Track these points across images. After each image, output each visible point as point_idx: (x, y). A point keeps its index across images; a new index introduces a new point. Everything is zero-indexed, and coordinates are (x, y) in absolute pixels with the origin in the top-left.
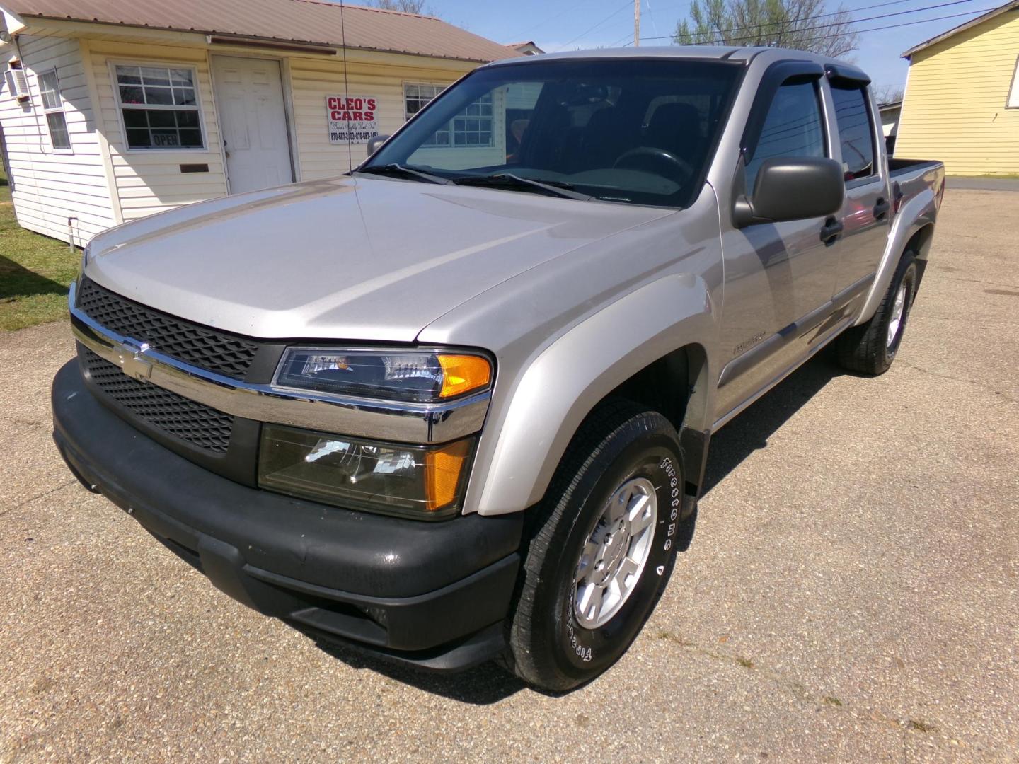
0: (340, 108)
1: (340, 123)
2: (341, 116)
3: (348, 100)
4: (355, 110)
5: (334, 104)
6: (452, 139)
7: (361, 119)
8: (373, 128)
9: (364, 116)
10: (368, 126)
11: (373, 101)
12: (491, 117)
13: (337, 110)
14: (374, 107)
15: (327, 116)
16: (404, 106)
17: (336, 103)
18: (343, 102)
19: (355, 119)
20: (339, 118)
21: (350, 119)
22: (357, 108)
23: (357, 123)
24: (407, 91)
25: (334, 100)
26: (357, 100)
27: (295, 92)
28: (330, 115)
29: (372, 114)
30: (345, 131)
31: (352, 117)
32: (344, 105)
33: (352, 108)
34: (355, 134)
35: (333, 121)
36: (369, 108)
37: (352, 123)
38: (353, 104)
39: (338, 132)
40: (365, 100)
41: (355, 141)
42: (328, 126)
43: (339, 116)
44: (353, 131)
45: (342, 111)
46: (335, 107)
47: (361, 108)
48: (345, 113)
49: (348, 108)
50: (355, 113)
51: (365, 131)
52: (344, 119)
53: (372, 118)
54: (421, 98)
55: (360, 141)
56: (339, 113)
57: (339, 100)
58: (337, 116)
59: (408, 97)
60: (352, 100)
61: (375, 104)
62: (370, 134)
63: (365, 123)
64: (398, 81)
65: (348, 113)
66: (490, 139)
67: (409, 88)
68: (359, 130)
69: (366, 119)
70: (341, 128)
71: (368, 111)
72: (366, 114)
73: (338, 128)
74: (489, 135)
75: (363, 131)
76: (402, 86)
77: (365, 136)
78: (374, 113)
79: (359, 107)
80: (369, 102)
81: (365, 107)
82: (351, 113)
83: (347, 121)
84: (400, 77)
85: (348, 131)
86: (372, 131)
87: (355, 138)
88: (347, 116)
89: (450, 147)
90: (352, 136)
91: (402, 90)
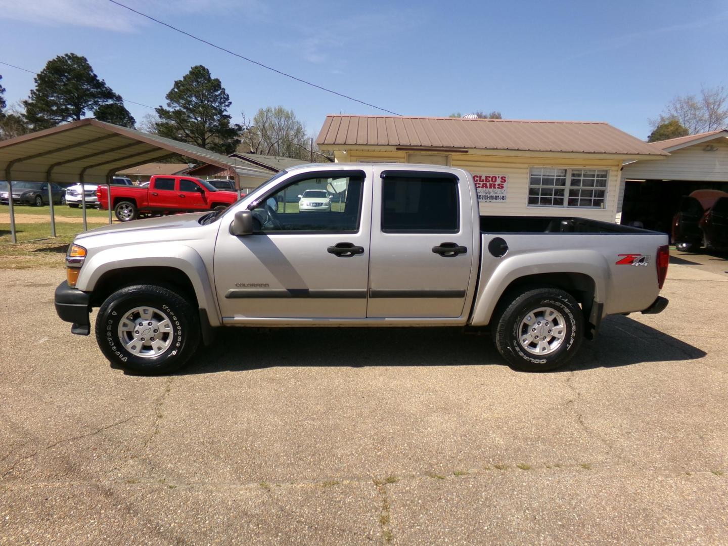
0: (480, 181)
1: (480, 190)
2: (481, 185)
3: (486, 177)
4: (491, 182)
5: (476, 179)
6: (566, 202)
7: (495, 188)
8: (503, 193)
9: (497, 186)
10: (499, 192)
11: (505, 177)
12: (604, 188)
13: (478, 182)
14: (505, 181)
16: (528, 181)
17: (478, 179)
18: (483, 178)
19: (490, 187)
20: (479, 187)
21: (486, 187)
22: (492, 181)
23: (491, 190)
24: (531, 171)
25: (477, 177)
26: (492, 178)
29: (503, 185)
30: (482, 194)
31: (488, 186)
32: (483, 180)
33: (489, 181)
34: (489, 196)
36: (501, 181)
37: (487, 190)
38: (490, 179)
40: (499, 177)
41: (488, 200)
43: (479, 185)
44: (488, 194)
45: (482, 183)
46: (477, 180)
47: (495, 181)
48: (483, 184)
49: (486, 181)
50: (490, 185)
51: (496, 195)
52: (482, 187)
53: (502, 187)
54: (543, 176)
55: (492, 200)
57: (481, 177)
58: (478, 185)
59: (532, 175)
60: (490, 177)
61: (506, 179)
62: (500, 197)
63: (497, 190)
64: (526, 166)
65: (486, 185)
66: (602, 204)
67: (531, 169)
68: (491, 194)
69: (498, 188)
71: (501, 183)
72: (499, 185)
74: (602, 201)
75: (494, 195)
76: (528, 168)
77: (496, 198)
78: (505, 184)
79: (494, 180)
80: (502, 178)
81: (499, 181)
82: (488, 184)
83: (484, 189)
84: (527, 163)
85: (484, 194)
86: (502, 195)
87: (489, 199)
88: (485, 186)
89: (563, 207)
90: (486, 198)
91: (528, 171)
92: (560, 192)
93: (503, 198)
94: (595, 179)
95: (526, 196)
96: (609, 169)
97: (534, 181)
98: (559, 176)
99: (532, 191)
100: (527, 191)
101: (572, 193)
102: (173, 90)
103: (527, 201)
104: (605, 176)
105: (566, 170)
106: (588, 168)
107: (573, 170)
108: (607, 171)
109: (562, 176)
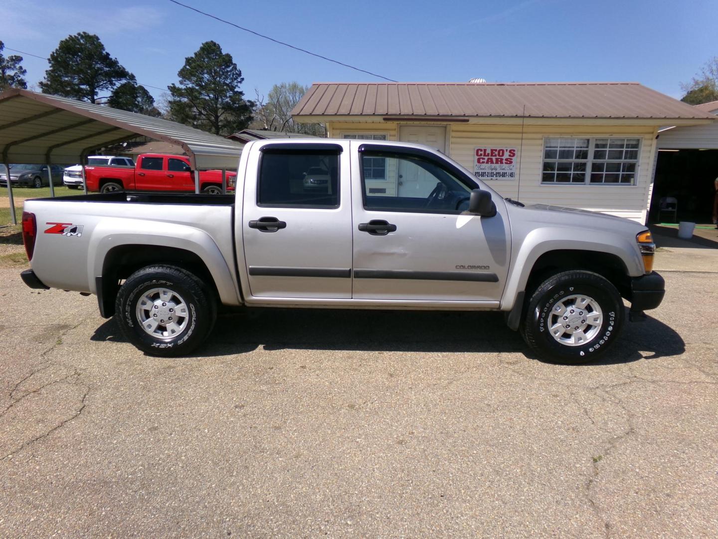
0: (485, 155)
1: (483, 166)
2: (485, 161)
3: (492, 150)
4: (498, 157)
5: (480, 152)
6: (588, 178)
7: (502, 163)
8: (511, 169)
9: (504, 161)
10: (507, 168)
11: (514, 151)
12: (635, 160)
13: (482, 157)
14: (514, 155)
15: (474, 161)
16: (542, 154)
17: (482, 153)
18: (489, 151)
19: (497, 163)
20: (483, 162)
21: (492, 162)
22: (499, 155)
23: (497, 166)
24: (546, 142)
25: (481, 150)
26: (499, 151)
27: (452, 146)
28: (476, 161)
29: (512, 159)
30: (487, 171)
31: (494, 161)
32: (488, 154)
33: (495, 156)
34: (495, 173)
35: (478, 164)
36: (510, 156)
37: (493, 165)
38: (497, 153)
39: (480, 171)
40: (507, 150)
41: (494, 178)
42: (474, 167)
43: (484, 161)
44: (493, 171)
45: (486, 158)
46: (481, 155)
47: (503, 155)
48: (488, 159)
49: (492, 155)
50: (497, 159)
51: (504, 171)
52: (487, 162)
53: (511, 162)
54: (560, 147)
55: (498, 178)
56: (484, 159)
57: (485, 150)
58: (481, 161)
59: (547, 147)
60: (496, 150)
62: (508, 174)
63: (504, 166)
64: (540, 136)
65: (491, 159)
66: (632, 179)
67: (547, 140)
68: (498, 171)
69: (506, 163)
70: (484, 169)
71: (510, 157)
72: (506, 160)
73: (481, 169)
74: (632, 176)
75: (501, 171)
76: (542, 139)
77: (504, 175)
78: (514, 159)
79: (501, 154)
80: (510, 151)
81: (506, 155)
82: (494, 159)
83: (489, 164)
84: (542, 133)
85: (490, 171)
86: (510, 171)
87: (495, 176)
88: (490, 161)
89: (585, 184)
90: (492, 175)
91: (542, 142)
92: (582, 167)
93: (512, 175)
94: (624, 149)
95: (539, 172)
96: (642, 138)
97: (549, 154)
98: (581, 147)
99: (547, 166)
100: (541, 166)
101: (596, 167)
102: (185, 67)
103: (540, 178)
104: (636, 146)
105: (588, 140)
106: (615, 136)
107: (596, 140)
108: (638, 140)
109: (584, 147)
